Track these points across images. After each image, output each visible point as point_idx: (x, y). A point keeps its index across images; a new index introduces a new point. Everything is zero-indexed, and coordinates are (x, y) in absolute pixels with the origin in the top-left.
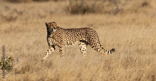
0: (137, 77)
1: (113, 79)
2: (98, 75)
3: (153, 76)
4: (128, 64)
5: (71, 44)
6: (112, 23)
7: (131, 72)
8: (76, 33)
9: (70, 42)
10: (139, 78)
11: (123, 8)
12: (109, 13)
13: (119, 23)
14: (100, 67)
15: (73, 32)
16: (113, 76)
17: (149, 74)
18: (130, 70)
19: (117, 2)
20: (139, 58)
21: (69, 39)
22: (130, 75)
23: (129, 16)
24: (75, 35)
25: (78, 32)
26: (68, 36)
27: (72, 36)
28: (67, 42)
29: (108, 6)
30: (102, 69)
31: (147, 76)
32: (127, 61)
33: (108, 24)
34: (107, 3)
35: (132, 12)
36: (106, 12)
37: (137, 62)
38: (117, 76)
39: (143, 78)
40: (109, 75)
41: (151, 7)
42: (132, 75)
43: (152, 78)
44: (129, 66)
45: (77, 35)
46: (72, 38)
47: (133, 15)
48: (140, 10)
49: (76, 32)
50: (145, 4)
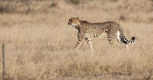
0: (46, 71)
1: (25, 72)
2: (11, 69)
3: (60, 70)
4: (38, 59)
5: (98, 37)
6: (24, 22)
7: (41, 66)
8: (102, 27)
9: (97, 35)
10: (48, 72)
11: (34, 8)
12: (22, 13)
13: (30, 22)
14: (13, 61)
15: (100, 25)
16: (24, 69)
17: (57, 68)
18: (40, 65)
19: (29, 3)
20: (48, 53)
21: (96, 33)
22: (40, 69)
23: (39, 16)
24: (101, 28)
25: (104, 25)
26: (95, 30)
27: (99, 30)
28: (94, 35)
29: (20, 6)
30: (15, 63)
31: (55, 70)
32: (37, 56)
33: (20, 23)
34: (20, 3)
35: (41, 12)
36: (19, 12)
37: (46, 57)
38: (29, 70)
39: (52, 72)
40: (21, 68)
41: (59, 8)
42: (42, 69)
43: (60, 72)
44: (39, 61)
45: (103, 28)
46: (99, 31)
47: (43, 15)
48: (49, 10)
49: (102, 25)
50: (54, 5)
